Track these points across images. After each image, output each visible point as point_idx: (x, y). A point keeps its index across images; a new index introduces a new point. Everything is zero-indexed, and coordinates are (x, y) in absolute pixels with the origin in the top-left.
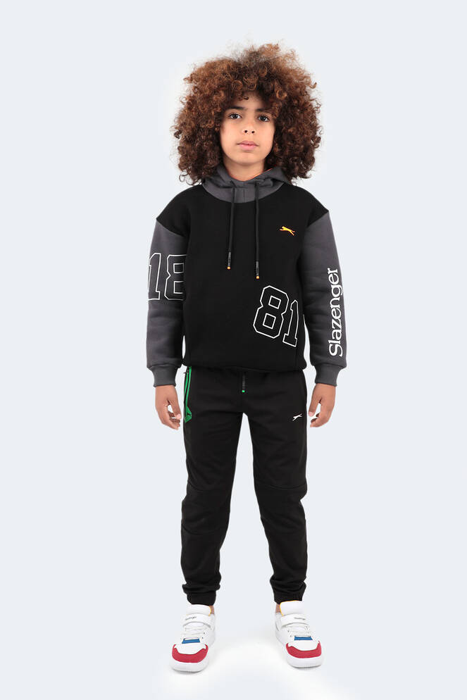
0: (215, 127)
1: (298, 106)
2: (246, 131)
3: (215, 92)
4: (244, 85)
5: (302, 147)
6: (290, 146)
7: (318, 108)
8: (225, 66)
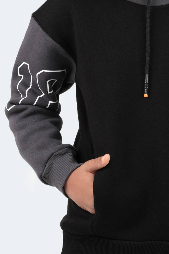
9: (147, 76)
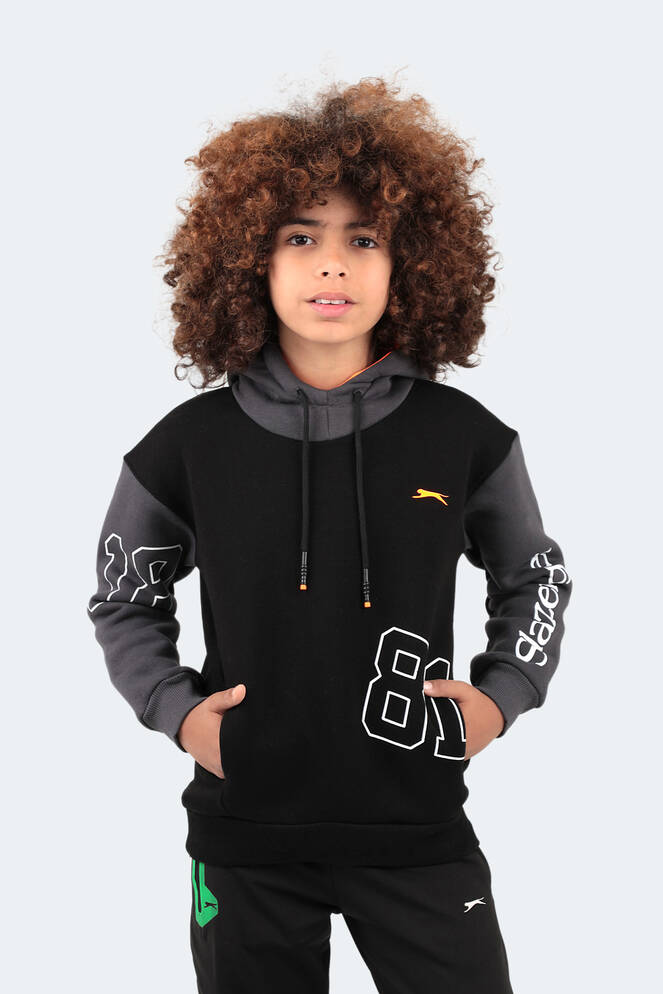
0: (256, 265)
1: (438, 214)
2: (325, 274)
3: (252, 190)
4: (313, 176)
5: (452, 300)
6: (424, 299)
7: (485, 212)
8: (268, 137)
9: (304, 555)
